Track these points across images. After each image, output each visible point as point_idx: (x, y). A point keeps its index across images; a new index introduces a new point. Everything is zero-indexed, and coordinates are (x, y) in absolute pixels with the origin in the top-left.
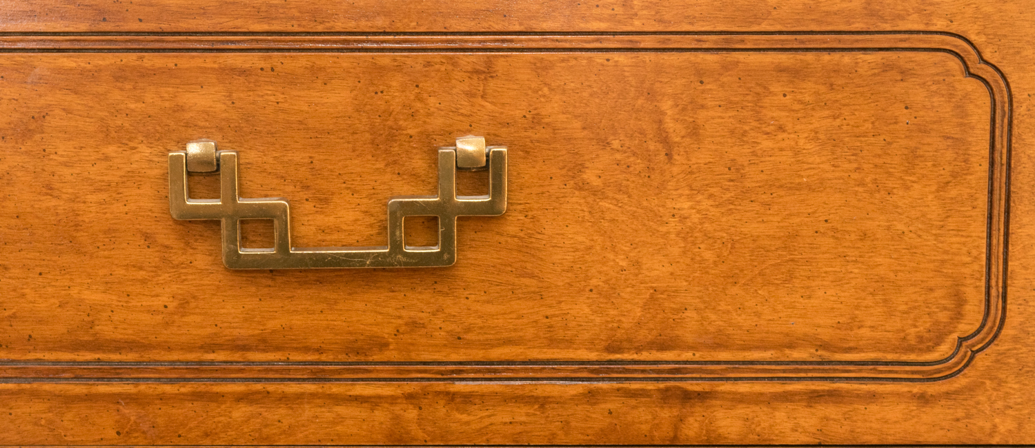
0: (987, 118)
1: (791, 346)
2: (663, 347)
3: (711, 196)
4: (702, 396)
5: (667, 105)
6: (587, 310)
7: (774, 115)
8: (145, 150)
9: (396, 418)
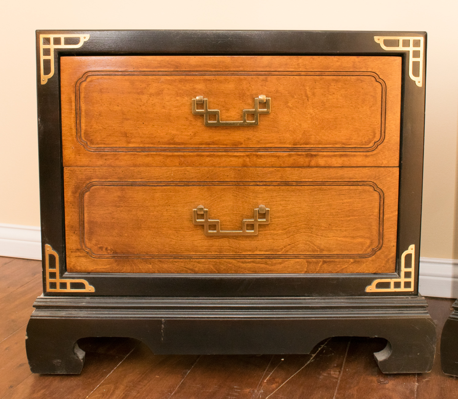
0: (380, 91)
1: (336, 144)
2: (307, 144)
4: (315, 155)
7: (332, 90)
8: (186, 98)
9: (244, 161)
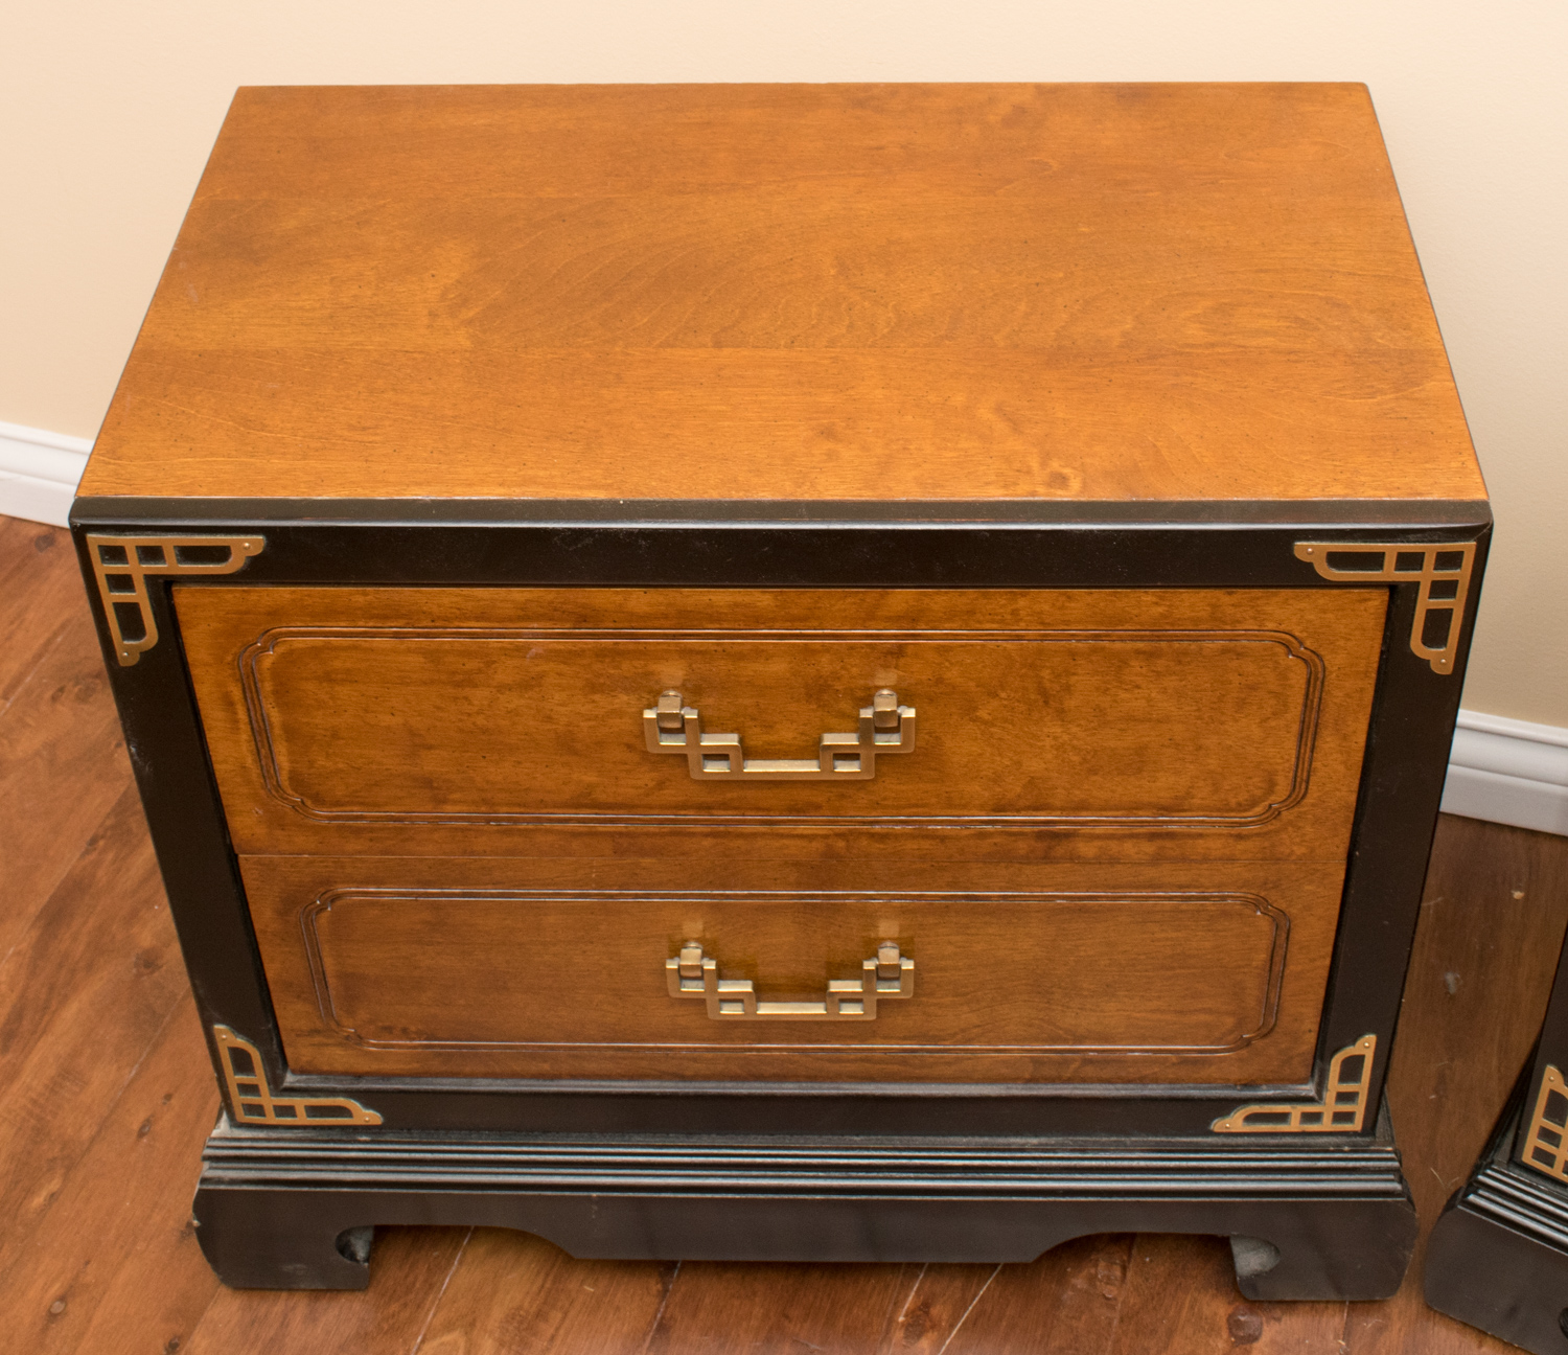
0: (1303, 682)
1: (1138, 808)
2: (1038, 808)
3: (1078, 726)
4: (1067, 835)
5: (1046, 674)
6: (977, 788)
7: (1132, 679)
